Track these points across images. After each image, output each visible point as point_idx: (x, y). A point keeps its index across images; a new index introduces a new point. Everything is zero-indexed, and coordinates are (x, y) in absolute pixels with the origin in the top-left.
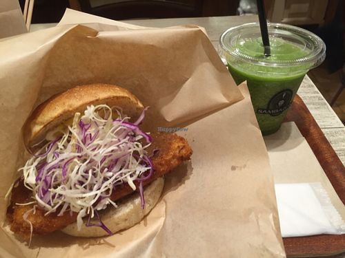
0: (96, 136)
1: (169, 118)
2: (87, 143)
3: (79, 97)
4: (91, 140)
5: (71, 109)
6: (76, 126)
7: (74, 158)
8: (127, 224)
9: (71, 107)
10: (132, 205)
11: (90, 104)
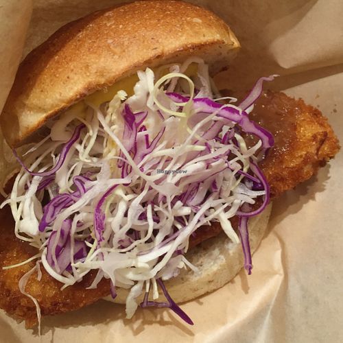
0: (159, 138)
1: (286, 62)
2: (140, 152)
3: (118, 50)
4: (148, 147)
5: (102, 81)
6: (114, 117)
7: (115, 186)
8: (212, 287)
9: (102, 76)
10: (222, 257)
11: (144, 66)
